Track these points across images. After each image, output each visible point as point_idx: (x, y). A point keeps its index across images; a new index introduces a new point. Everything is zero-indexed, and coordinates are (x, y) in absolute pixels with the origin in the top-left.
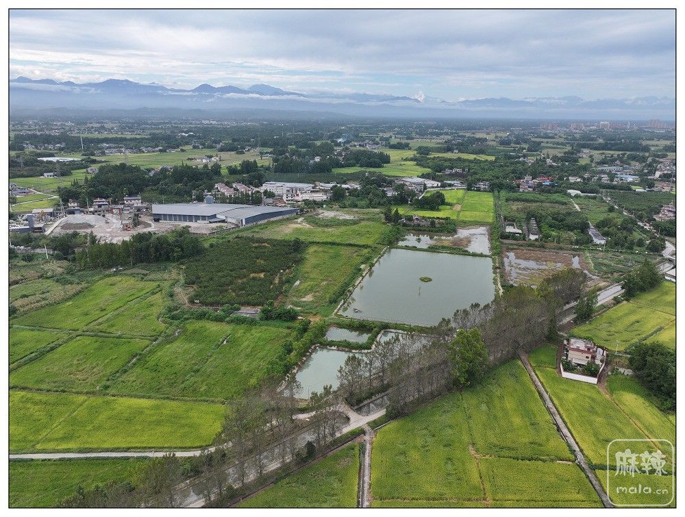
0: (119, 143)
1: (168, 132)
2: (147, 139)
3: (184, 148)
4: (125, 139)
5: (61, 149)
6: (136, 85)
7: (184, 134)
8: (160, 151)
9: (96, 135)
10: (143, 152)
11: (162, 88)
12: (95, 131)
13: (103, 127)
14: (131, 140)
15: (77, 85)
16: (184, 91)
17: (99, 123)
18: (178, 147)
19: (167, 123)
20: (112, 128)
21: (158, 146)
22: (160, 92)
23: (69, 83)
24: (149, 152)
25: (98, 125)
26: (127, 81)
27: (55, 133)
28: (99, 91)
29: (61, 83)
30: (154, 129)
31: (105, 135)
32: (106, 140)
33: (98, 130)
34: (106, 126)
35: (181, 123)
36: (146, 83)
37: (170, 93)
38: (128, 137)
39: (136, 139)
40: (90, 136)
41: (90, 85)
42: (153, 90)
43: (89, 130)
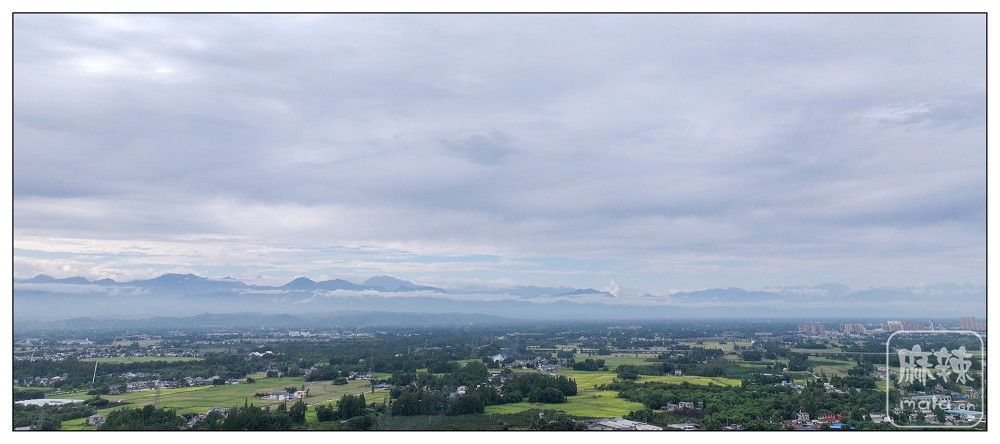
0: (153, 371)
1: (234, 351)
2: (200, 363)
3: (252, 376)
4: (165, 365)
5: (58, 385)
6: (204, 282)
7: (257, 354)
8: (216, 382)
9: (122, 359)
10: (188, 386)
11: (240, 285)
12: (123, 352)
13: (136, 347)
14: (174, 365)
15: (118, 284)
16: (269, 288)
17: (131, 339)
18: (244, 375)
19: (236, 337)
20: (150, 347)
21: (213, 375)
22: (235, 290)
23: (108, 282)
24: (196, 385)
25: (130, 343)
26: (191, 275)
27: (59, 358)
28: (146, 292)
29: (95, 282)
30: (214, 346)
31: (137, 358)
32: (134, 367)
33: (127, 351)
34: (141, 344)
35: (257, 337)
36: (218, 277)
37: (249, 291)
38: (170, 361)
39: (182, 363)
40: (112, 360)
41: (136, 283)
42: (225, 288)
43: (113, 352)
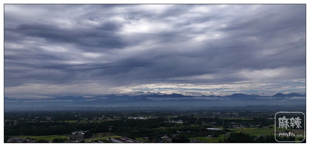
0: (239, 122)
1: (262, 117)
2: (252, 120)
3: (271, 126)
4: (242, 120)
5: (215, 124)
6: (246, 95)
7: (270, 118)
8: (259, 127)
9: (229, 118)
10: (251, 127)
11: (258, 96)
12: (229, 116)
13: (232, 115)
14: (244, 121)
15: (223, 97)
16: (269, 97)
17: (230, 113)
18: (268, 125)
19: (261, 113)
20: (236, 115)
21: (257, 125)
22: (257, 98)
23: (219, 96)
24: (253, 127)
25: (230, 114)
26: (242, 94)
27: (213, 117)
28: (230, 99)
29: (216, 97)
30: (255, 115)
31: (233, 118)
32: (233, 121)
35: (269, 113)
36: (250, 94)
37: (261, 98)
38: (243, 119)
39: (247, 120)
40: (227, 118)
41: (227, 96)
42: (253, 97)
43: (226, 116)
